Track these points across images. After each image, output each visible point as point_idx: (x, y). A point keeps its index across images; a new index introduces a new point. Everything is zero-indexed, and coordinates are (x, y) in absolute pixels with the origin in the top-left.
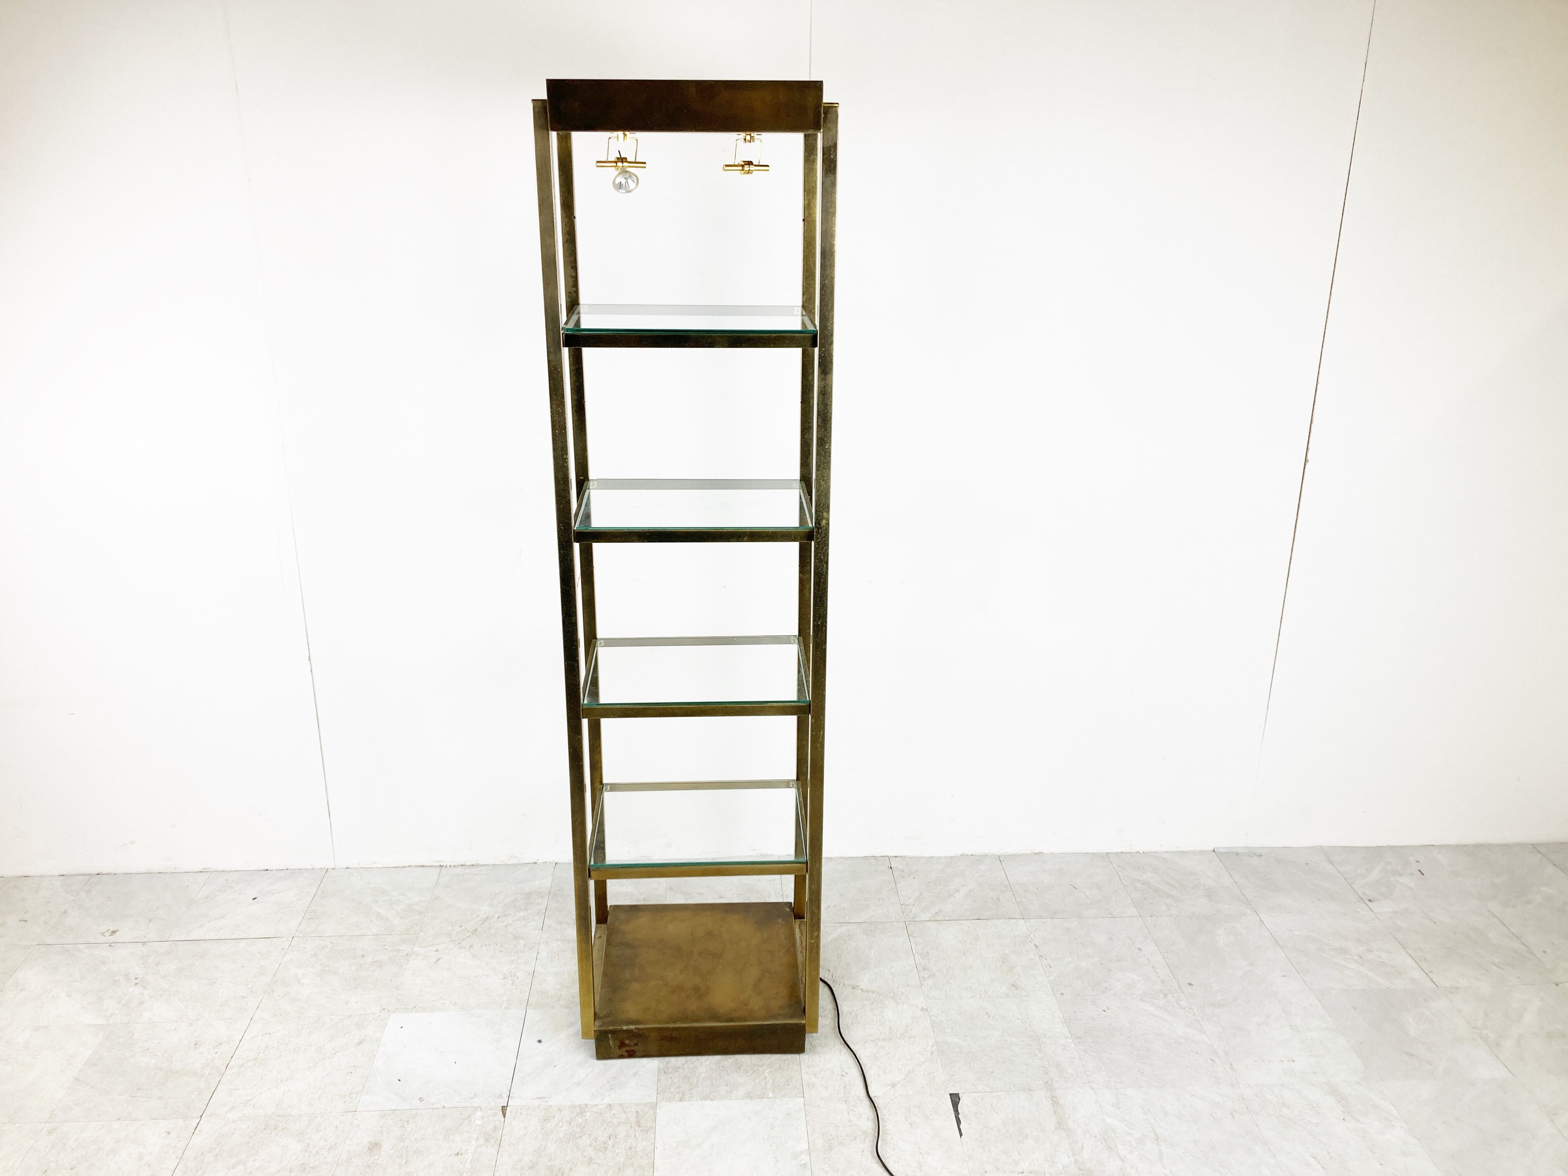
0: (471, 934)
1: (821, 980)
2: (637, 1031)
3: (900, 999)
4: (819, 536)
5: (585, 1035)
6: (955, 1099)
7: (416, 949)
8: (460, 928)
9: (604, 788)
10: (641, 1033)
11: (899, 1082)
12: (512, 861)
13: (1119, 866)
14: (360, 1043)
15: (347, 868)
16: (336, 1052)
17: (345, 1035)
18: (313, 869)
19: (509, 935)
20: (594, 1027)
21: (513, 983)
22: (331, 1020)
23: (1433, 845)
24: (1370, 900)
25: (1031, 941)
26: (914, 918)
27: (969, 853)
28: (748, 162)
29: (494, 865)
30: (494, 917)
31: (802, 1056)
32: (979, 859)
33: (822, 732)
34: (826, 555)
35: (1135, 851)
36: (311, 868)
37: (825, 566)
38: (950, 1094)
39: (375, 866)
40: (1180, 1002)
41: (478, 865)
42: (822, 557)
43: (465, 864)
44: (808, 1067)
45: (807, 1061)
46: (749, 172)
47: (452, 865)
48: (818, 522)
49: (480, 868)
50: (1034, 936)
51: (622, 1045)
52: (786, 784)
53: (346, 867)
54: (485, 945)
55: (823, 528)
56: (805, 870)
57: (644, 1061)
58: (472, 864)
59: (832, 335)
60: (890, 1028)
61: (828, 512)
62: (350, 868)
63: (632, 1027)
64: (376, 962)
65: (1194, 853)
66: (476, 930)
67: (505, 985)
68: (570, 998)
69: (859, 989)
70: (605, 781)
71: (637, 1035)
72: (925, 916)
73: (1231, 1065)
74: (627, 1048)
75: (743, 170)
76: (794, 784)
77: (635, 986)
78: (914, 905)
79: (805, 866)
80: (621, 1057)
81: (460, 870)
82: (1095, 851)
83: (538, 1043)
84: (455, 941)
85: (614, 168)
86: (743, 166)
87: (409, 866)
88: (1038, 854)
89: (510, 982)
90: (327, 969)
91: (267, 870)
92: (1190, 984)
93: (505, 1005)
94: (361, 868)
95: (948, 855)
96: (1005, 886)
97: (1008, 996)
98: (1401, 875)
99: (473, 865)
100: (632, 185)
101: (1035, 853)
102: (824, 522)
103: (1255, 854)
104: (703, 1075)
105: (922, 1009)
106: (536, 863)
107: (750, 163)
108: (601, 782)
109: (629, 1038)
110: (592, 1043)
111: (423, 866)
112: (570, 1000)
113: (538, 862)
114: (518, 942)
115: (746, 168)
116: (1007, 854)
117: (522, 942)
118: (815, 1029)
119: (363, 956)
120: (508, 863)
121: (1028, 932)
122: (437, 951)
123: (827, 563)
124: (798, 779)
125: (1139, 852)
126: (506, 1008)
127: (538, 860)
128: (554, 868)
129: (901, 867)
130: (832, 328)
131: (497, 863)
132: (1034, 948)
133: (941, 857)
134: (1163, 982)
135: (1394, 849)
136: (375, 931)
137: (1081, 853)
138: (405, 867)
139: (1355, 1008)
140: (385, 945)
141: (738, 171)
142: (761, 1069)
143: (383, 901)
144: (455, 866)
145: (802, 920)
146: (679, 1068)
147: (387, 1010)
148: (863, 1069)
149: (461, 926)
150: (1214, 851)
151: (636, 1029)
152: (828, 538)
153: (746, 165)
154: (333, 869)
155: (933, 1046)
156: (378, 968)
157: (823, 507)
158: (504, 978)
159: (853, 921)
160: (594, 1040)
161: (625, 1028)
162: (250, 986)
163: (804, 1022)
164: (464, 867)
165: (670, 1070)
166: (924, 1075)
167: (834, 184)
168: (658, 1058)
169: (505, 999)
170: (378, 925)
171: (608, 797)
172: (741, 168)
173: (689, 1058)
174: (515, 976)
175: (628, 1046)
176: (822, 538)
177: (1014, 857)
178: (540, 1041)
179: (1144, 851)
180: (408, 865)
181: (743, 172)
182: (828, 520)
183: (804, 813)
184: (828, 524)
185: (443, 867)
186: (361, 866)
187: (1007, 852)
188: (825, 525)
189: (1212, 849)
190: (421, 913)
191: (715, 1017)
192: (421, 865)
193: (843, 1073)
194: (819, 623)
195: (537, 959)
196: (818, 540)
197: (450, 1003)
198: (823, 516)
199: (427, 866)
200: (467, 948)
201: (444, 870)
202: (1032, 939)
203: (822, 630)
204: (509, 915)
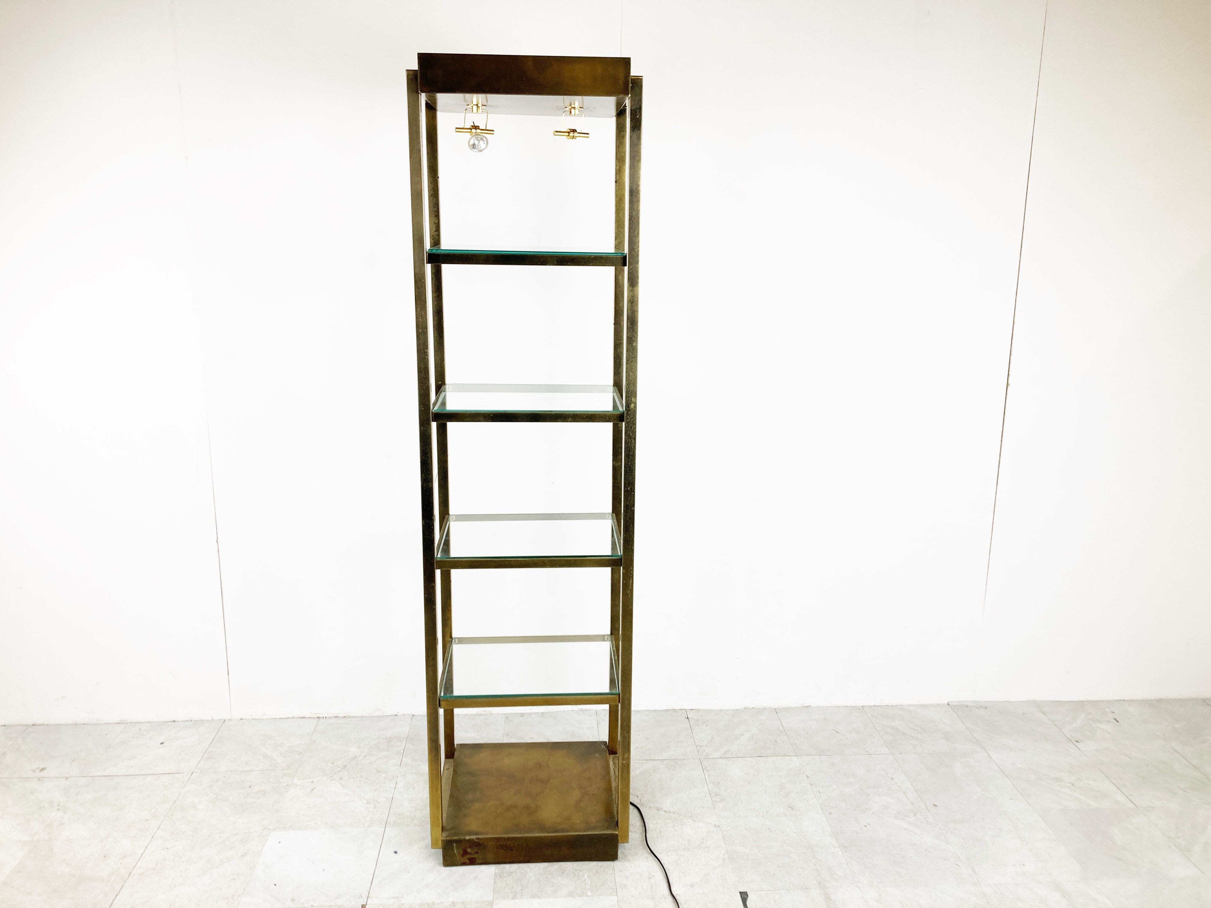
0: (341, 769)
1: (632, 804)
2: (477, 840)
3: (697, 818)
4: (628, 418)
5: (434, 845)
6: (744, 896)
7: (296, 781)
9: (453, 641)
10: (480, 842)
11: (697, 883)
12: (377, 714)
13: (872, 716)
14: (244, 855)
15: (241, 719)
16: (222, 863)
17: (230, 850)
18: (213, 720)
19: (373, 770)
20: (441, 837)
21: (375, 807)
22: (220, 837)
23: (1124, 700)
24: (1077, 741)
25: (803, 773)
26: (707, 756)
27: (751, 707)
28: (573, 130)
29: (362, 717)
30: (360, 756)
31: (615, 863)
32: (759, 711)
33: (631, 581)
34: (634, 433)
35: (885, 705)
36: (211, 719)
37: (633, 441)
38: (740, 893)
39: (264, 717)
40: (927, 820)
41: (349, 717)
42: (631, 434)
43: (339, 716)
44: (621, 871)
45: (619, 867)
46: (573, 137)
47: (328, 716)
48: (628, 406)
49: (350, 719)
50: (806, 769)
51: (465, 853)
52: (602, 638)
54: (353, 777)
55: (631, 412)
56: (618, 701)
57: (483, 868)
58: (344, 716)
59: (638, 255)
60: (689, 840)
61: (635, 397)
62: (244, 719)
63: (474, 837)
64: (261, 791)
65: (933, 705)
66: (346, 766)
67: (368, 808)
68: (422, 818)
69: (662, 810)
70: (454, 636)
71: (478, 845)
72: (716, 755)
73: (973, 868)
74: (469, 856)
75: (569, 135)
76: (608, 637)
77: (477, 806)
78: (707, 746)
79: (617, 696)
80: (463, 864)
81: (334, 721)
82: (853, 705)
83: (395, 854)
84: (328, 774)
85: (469, 133)
86: (569, 133)
87: (292, 717)
89: (373, 806)
90: (219, 797)
91: (175, 721)
92: (935, 805)
93: (368, 823)
94: (253, 719)
95: (734, 708)
96: (782, 732)
97: (785, 815)
98: (1100, 722)
99: (345, 717)
100: (482, 145)
101: (805, 707)
102: (632, 406)
103: (981, 706)
104: (532, 879)
105: (715, 826)
106: (396, 715)
107: (574, 131)
108: (451, 637)
109: (470, 847)
110: (440, 851)
111: (304, 718)
112: (422, 820)
113: (398, 714)
114: (380, 775)
115: (571, 134)
117: (383, 775)
118: (626, 839)
119: (250, 787)
120: (374, 715)
121: (800, 766)
122: (313, 782)
123: (635, 439)
124: (611, 634)
125: (888, 705)
126: (368, 826)
127: (398, 713)
128: (412, 719)
129: (695, 717)
130: (638, 251)
131: (364, 715)
132: (806, 778)
133: (728, 710)
134: (912, 803)
135: (1094, 703)
136: (262, 767)
137: (842, 706)
138: (289, 718)
139: (1071, 824)
140: (269, 778)
141: (565, 137)
142: (581, 873)
143: (269, 745)
144: (330, 718)
145: (615, 755)
146: (512, 872)
147: (268, 829)
148: (667, 872)
149: (333, 763)
150: (948, 704)
151: (477, 838)
152: (636, 418)
153: (571, 132)
154: (230, 720)
155: (725, 855)
156: (262, 796)
157: (632, 394)
158: (367, 803)
159: (657, 759)
160: (441, 850)
161: (467, 838)
162: (153, 811)
163: (617, 833)
164: (337, 718)
165: (505, 874)
166: (718, 877)
167: (639, 138)
168: (495, 864)
169: (368, 819)
170: (264, 762)
171: (456, 649)
172: (567, 134)
173: (521, 864)
174: (377, 801)
175: (471, 854)
176: (631, 419)
177: (787, 709)
178: (396, 852)
179: (892, 705)
180: (291, 716)
181: (569, 137)
182: (635, 404)
183: (616, 658)
184: (635, 407)
185: (321, 719)
186: (253, 717)
187: (782, 706)
188: (633, 408)
189: (947, 703)
190: (300, 753)
191: (543, 829)
192: (302, 716)
193: (650, 876)
194: (629, 489)
195: (395, 788)
196: (628, 420)
197: (322, 822)
198: (631, 400)
199: (307, 718)
200: (338, 780)
201: (321, 721)
202: (804, 771)
203: (631, 494)
204: (373, 754)
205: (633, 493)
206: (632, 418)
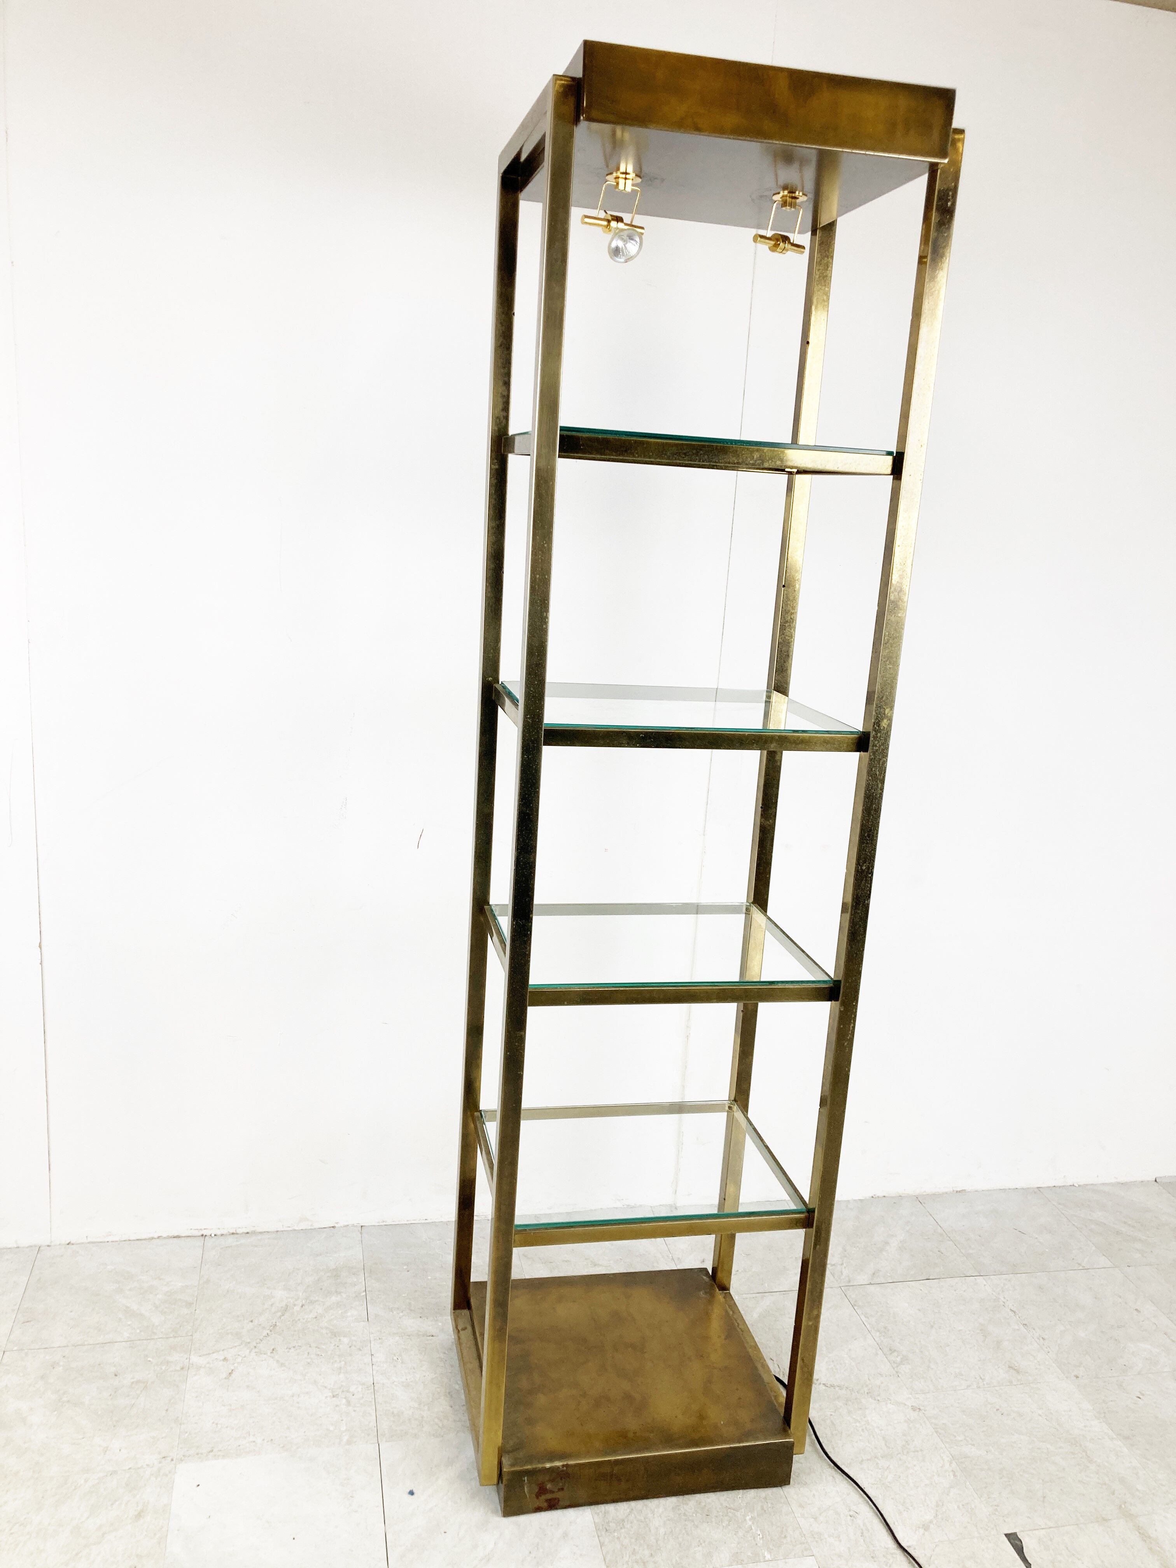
0: (268, 1332)
2: (565, 1469)
3: (879, 1395)
4: (876, 742)
5: (485, 1480)
6: (1014, 1540)
7: (195, 1359)
8: (251, 1323)
10: (570, 1471)
11: (931, 1522)
12: (303, 1226)
14: (139, 1516)
15: (68, 1244)
16: (104, 1534)
17: (112, 1504)
18: (18, 1247)
19: (324, 1331)
20: (500, 1465)
21: (349, 1403)
22: (86, 1481)
25: (1004, 1305)
26: (849, 1282)
27: (881, 1194)
29: (277, 1231)
30: (295, 1305)
31: (786, 1489)
32: (896, 1200)
34: (883, 771)
35: (1069, 1184)
36: (16, 1246)
37: (880, 785)
38: (1006, 1535)
39: (110, 1239)
41: (254, 1233)
42: (878, 773)
43: (238, 1232)
45: (795, 1497)
47: (219, 1233)
48: (877, 723)
49: (259, 1237)
50: (1004, 1298)
51: (542, 1491)
53: (67, 1242)
54: (294, 1347)
55: (882, 732)
57: (571, 1513)
58: (246, 1231)
60: (884, 1438)
61: (892, 708)
62: (73, 1244)
63: (558, 1464)
64: (138, 1382)
66: (275, 1326)
67: (337, 1406)
68: (436, 1420)
69: (820, 1384)
71: (564, 1476)
72: (862, 1278)
74: (549, 1496)
78: (842, 1265)
80: (538, 1509)
81: (230, 1241)
82: (1025, 1186)
83: (410, 1496)
84: (249, 1343)
87: (159, 1237)
88: (960, 1192)
89: (344, 1401)
90: (65, 1399)
93: (345, 1439)
94: (89, 1243)
95: (857, 1198)
96: (941, 1235)
97: (1011, 1382)
99: (248, 1233)
101: (957, 1191)
102: (884, 723)
104: (662, 1531)
105: (914, 1409)
106: (334, 1227)
109: (552, 1481)
111: (178, 1237)
112: (437, 1424)
113: (336, 1225)
114: (340, 1340)
116: (925, 1194)
117: (345, 1340)
119: (116, 1375)
120: (297, 1229)
121: (994, 1294)
122: (225, 1359)
123: (883, 782)
125: (1073, 1185)
126: (349, 1442)
127: (337, 1223)
128: (361, 1233)
131: (280, 1229)
132: (1012, 1314)
133: (848, 1201)
136: (128, 1335)
137: (1009, 1189)
138: (153, 1238)
140: (147, 1356)
142: (738, 1514)
143: (130, 1290)
144: (223, 1235)
146: (623, 1519)
147: (169, 1459)
148: (875, 1503)
149: (252, 1321)
150: (1156, 1181)
151: (563, 1466)
152: (888, 745)
154: (48, 1246)
155: (951, 1463)
156: (141, 1391)
157: (887, 701)
158: (334, 1397)
159: (775, 1290)
161: (548, 1465)
163: (790, 1440)
164: (236, 1236)
165: (611, 1525)
166: (958, 1507)
168: (589, 1507)
169: (343, 1428)
170: (129, 1325)
173: (633, 1504)
174: (348, 1391)
175: (552, 1492)
176: (880, 746)
177: (936, 1197)
178: (411, 1493)
179: (1080, 1184)
180: (156, 1236)
182: (890, 720)
184: (890, 725)
185: (207, 1238)
186: (90, 1240)
187: (925, 1192)
188: (886, 726)
189: (1154, 1180)
190: (189, 1305)
191: (669, 1440)
192: (176, 1234)
193: (851, 1513)
194: (864, 868)
195: (372, 1365)
196: (874, 748)
197: (264, 1440)
198: (884, 714)
199: (182, 1237)
200: (269, 1354)
201: (209, 1242)
202: (1004, 1302)
203: (866, 877)
204: (316, 1301)
205: (870, 875)
206: (883, 744)
